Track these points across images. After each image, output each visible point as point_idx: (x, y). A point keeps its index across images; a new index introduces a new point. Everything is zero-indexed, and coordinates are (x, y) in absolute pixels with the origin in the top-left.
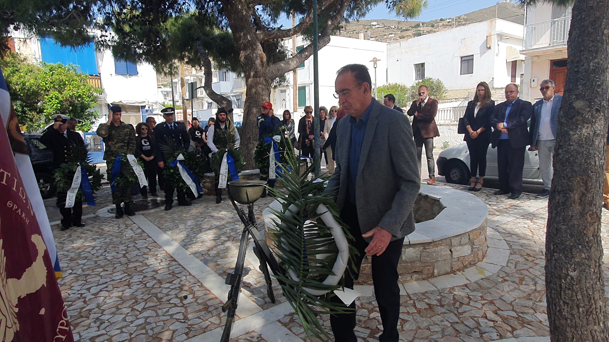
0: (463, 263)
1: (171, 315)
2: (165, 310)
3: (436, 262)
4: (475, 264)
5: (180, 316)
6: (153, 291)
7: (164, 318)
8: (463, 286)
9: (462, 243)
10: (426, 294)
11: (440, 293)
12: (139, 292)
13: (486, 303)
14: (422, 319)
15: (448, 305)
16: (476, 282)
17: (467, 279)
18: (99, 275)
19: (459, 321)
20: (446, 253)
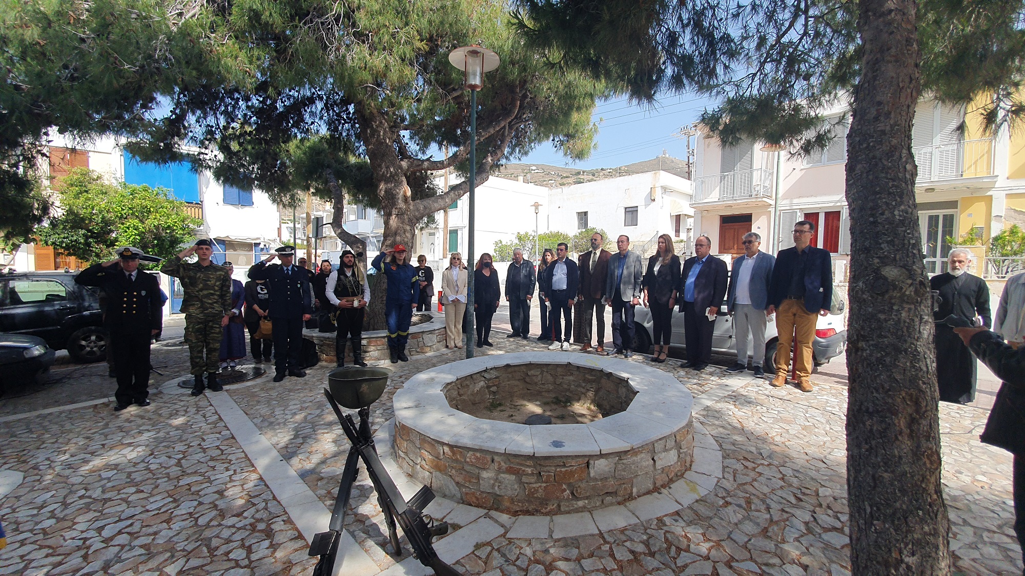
6: (207, 533)
12: (183, 536)
15: (661, 552)
16: (690, 508)
18: (125, 500)
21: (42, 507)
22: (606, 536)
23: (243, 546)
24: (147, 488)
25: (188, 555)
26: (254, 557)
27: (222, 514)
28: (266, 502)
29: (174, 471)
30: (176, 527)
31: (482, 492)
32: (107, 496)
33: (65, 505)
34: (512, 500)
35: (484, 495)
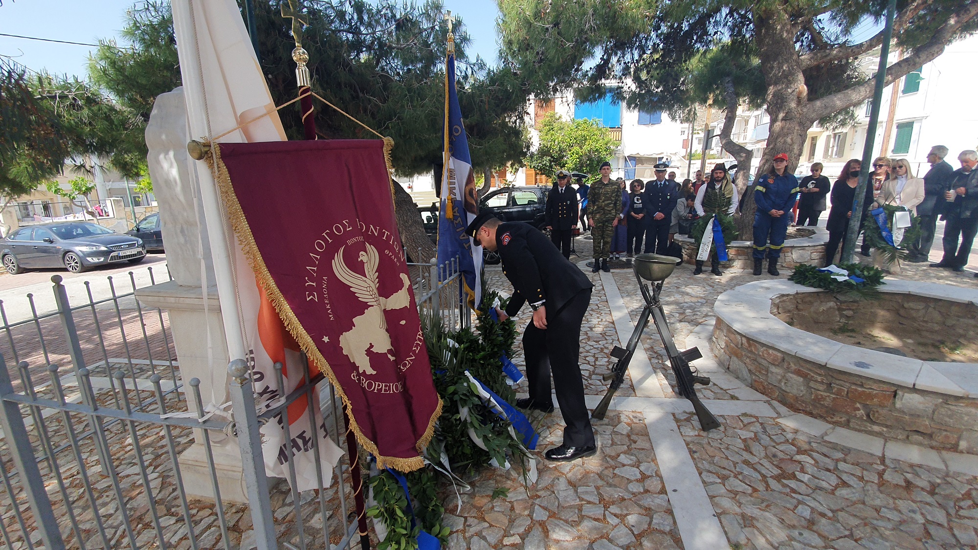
11: (947, 475)
15: (946, 497)
19: (945, 525)
22: (887, 461)
23: (594, 356)
26: (597, 363)
27: (590, 339)
28: (613, 340)
31: (769, 383)
34: (796, 398)
35: (770, 387)
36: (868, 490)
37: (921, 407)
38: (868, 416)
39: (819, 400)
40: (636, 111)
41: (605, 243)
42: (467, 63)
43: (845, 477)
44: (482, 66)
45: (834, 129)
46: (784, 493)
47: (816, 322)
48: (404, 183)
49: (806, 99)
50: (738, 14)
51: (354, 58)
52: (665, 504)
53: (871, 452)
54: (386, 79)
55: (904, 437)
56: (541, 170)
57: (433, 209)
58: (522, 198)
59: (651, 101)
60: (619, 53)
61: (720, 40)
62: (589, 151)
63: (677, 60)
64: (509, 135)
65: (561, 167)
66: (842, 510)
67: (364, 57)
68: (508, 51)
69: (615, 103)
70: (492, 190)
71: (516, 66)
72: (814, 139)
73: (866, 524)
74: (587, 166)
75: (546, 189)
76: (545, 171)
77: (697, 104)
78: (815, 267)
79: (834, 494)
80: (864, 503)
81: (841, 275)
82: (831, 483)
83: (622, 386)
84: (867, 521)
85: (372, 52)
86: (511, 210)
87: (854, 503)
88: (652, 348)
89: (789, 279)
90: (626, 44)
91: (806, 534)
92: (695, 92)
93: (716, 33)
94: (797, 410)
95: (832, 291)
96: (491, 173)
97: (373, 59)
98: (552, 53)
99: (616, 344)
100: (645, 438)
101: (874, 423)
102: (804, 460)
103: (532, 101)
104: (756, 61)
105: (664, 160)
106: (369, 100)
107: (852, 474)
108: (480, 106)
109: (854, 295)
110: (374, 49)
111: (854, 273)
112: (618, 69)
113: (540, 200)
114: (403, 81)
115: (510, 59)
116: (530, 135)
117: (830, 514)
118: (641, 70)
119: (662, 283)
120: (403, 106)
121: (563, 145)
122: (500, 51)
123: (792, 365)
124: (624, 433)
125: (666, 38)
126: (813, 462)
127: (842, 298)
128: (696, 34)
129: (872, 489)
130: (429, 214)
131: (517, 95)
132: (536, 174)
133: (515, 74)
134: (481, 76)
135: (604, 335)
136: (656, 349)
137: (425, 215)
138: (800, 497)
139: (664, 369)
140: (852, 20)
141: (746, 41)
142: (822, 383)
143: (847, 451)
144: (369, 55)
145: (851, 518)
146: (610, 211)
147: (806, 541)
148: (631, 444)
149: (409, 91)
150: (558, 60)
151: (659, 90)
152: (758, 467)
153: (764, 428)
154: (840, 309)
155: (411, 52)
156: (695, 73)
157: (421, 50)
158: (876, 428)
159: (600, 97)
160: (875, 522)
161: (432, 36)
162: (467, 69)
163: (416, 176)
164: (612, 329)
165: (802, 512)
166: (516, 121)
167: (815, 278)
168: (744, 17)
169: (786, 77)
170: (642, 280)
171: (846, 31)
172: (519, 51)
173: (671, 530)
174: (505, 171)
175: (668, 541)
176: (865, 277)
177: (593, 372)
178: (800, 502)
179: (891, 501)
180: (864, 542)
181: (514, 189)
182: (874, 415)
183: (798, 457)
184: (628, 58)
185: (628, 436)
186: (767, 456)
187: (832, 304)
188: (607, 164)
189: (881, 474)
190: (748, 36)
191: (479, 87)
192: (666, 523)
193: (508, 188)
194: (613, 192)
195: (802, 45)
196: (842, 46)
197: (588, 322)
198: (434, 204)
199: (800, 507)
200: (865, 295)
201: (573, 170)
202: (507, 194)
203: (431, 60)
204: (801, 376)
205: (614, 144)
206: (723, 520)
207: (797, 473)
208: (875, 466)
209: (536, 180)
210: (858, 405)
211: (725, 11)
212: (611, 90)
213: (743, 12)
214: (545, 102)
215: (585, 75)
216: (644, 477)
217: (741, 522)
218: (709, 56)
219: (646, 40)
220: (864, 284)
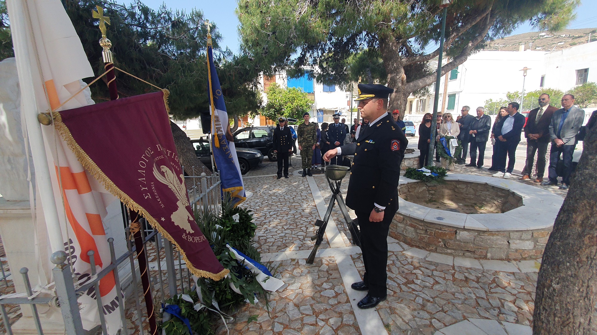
0: (521, 255)
1: (298, 236)
2: (296, 232)
3: (490, 247)
4: (536, 259)
5: (302, 237)
7: (294, 236)
8: (511, 273)
9: (522, 238)
10: (470, 270)
11: (484, 272)
13: (522, 292)
14: (453, 285)
15: (484, 283)
16: (526, 274)
17: (519, 269)
19: (485, 298)
20: (502, 242)
21: (256, 203)
22: (455, 267)
23: (306, 227)
24: (283, 204)
25: (290, 225)
26: (308, 230)
27: (302, 216)
28: (316, 216)
29: (292, 201)
30: (289, 217)
32: (273, 204)
33: (262, 204)
34: (411, 240)
35: (399, 234)
36: (448, 284)
37: (468, 237)
38: (445, 245)
39: (422, 239)
40: (322, 84)
41: (309, 160)
42: (220, 51)
43: (437, 279)
44: (230, 54)
45: (420, 97)
46: (409, 292)
47: (418, 198)
48: (180, 125)
49: (406, 82)
50: (371, 35)
51: (142, 43)
52: (349, 308)
53: (447, 264)
54: (166, 58)
55: (462, 254)
56: (269, 116)
57: (201, 141)
58: (258, 134)
59: (329, 79)
60: (311, 51)
61: (363, 48)
62: (297, 106)
63: (342, 57)
64: (249, 95)
65: (281, 115)
66: (437, 297)
67: (149, 43)
68: (246, 46)
69: (310, 79)
70: (239, 128)
71: (251, 54)
72: (411, 102)
73: (449, 303)
74: (296, 114)
75: (273, 128)
76: (272, 117)
77: (353, 82)
78: (415, 169)
79: (433, 289)
80: (447, 292)
81: (427, 172)
82: (431, 283)
83: (322, 242)
84: (449, 301)
85: (155, 40)
86: (252, 141)
87: (443, 292)
88: (338, 219)
89: (404, 176)
90: (314, 47)
91: (422, 313)
92: (352, 75)
93: (360, 44)
94: (412, 246)
95: (424, 181)
96: (238, 118)
97: (156, 44)
98: (272, 50)
99: (318, 218)
100: (337, 271)
101: (447, 248)
102: (417, 272)
103: (262, 76)
104: (381, 61)
105: (338, 112)
106: (154, 71)
107: (440, 277)
108: (229, 78)
109: (434, 183)
110: (156, 38)
111: (433, 171)
112: (310, 60)
113: (269, 135)
114: (177, 60)
115: (247, 51)
116: (262, 96)
117: (432, 300)
118: (323, 62)
119: (341, 181)
120: (178, 75)
121: (282, 102)
122: (241, 45)
123: (408, 221)
124: (325, 270)
125: (335, 45)
126: (422, 273)
127: (429, 184)
128: (351, 44)
129: (450, 283)
130: (198, 144)
131: (252, 72)
132: (266, 119)
133: (251, 60)
134: (230, 59)
135: (310, 213)
136: (340, 219)
137: (195, 145)
138: (416, 293)
139: (345, 230)
140: (425, 42)
141: (376, 49)
142: (422, 230)
143: (436, 265)
144: (153, 42)
145: (442, 300)
146: (310, 141)
147: (421, 317)
148: (329, 277)
149: (182, 66)
150: (276, 53)
151: (333, 73)
152: (395, 280)
153: (397, 257)
154: (429, 190)
155: (182, 42)
156: (352, 65)
157: (189, 41)
158: (449, 251)
159: (301, 75)
160: (453, 301)
161: (196, 33)
162: (220, 54)
163: (188, 120)
164: (315, 210)
165: (418, 301)
166: (252, 87)
167: (416, 174)
168: (373, 37)
169: (396, 70)
170: (330, 180)
171: (423, 48)
172: (252, 46)
173: (353, 323)
174: (247, 117)
175: (352, 330)
176: (439, 173)
177: (306, 236)
178: (417, 296)
179: (459, 289)
180: (449, 313)
181: (253, 128)
182: (447, 244)
183: (414, 271)
184: (315, 54)
185: (327, 271)
186: (399, 273)
187: (424, 188)
188: (307, 114)
189: (453, 275)
190: (376, 47)
191: (228, 66)
192: (350, 319)
193: (250, 127)
194: (311, 130)
195: (402, 54)
196: (421, 55)
197: (301, 206)
198: (201, 138)
199: (417, 298)
200: (439, 182)
201: (288, 117)
202: (249, 131)
203: (196, 47)
204: (413, 227)
205: (310, 102)
206: (380, 312)
207: (414, 280)
208: (450, 271)
209: (266, 122)
210: (440, 240)
211: (364, 33)
212: (307, 72)
213: (373, 35)
214: (270, 76)
215: (292, 62)
216: (337, 294)
217: (389, 311)
218: (358, 56)
219: (325, 45)
220: (438, 177)
